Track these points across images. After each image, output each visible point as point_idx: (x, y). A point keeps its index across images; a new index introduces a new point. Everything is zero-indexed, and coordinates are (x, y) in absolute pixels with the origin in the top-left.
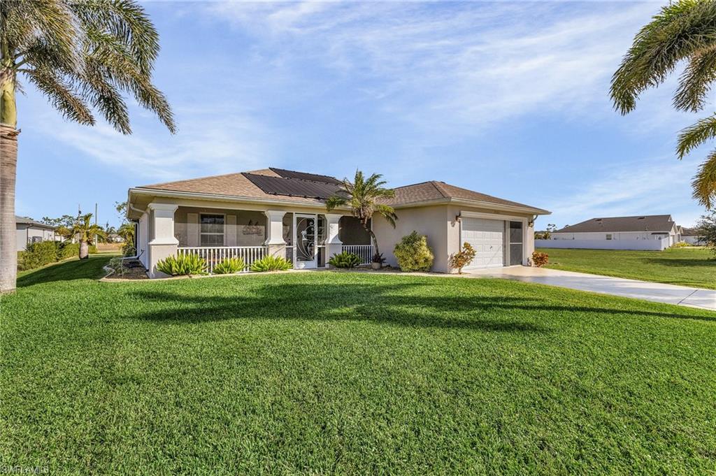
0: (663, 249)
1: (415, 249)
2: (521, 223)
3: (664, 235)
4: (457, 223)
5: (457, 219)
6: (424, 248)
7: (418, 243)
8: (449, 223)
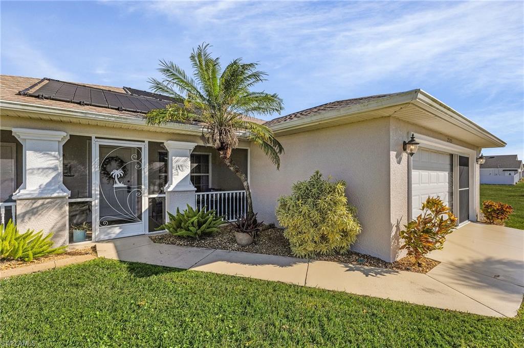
0: (515, 184)
1: (322, 213)
2: (468, 158)
3: (513, 172)
4: (405, 156)
5: (405, 149)
6: (343, 210)
7: (329, 197)
8: (393, 154)
